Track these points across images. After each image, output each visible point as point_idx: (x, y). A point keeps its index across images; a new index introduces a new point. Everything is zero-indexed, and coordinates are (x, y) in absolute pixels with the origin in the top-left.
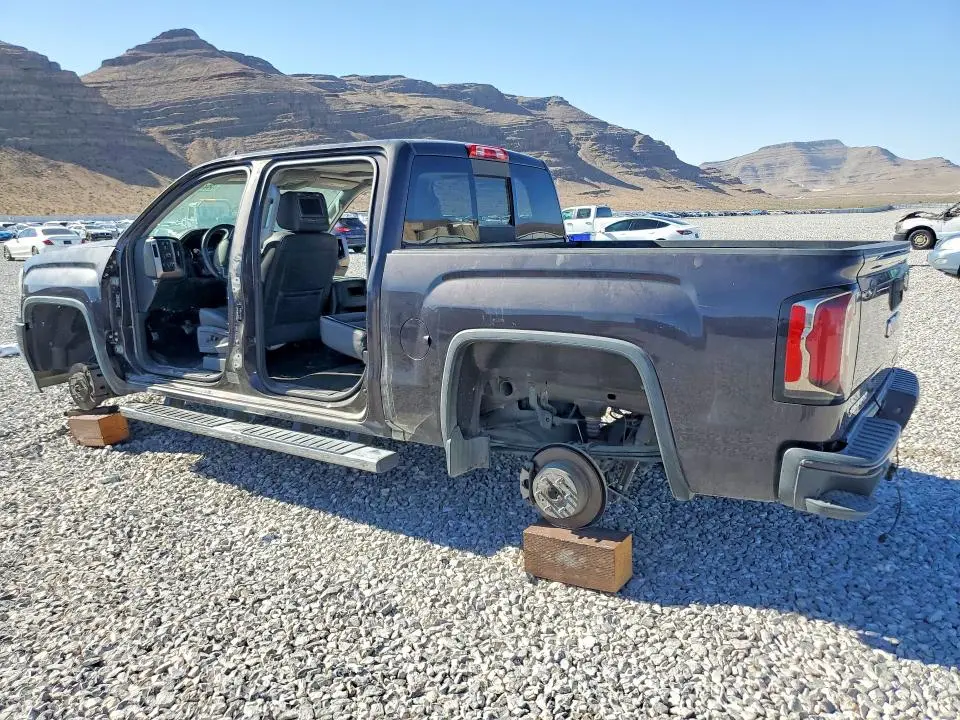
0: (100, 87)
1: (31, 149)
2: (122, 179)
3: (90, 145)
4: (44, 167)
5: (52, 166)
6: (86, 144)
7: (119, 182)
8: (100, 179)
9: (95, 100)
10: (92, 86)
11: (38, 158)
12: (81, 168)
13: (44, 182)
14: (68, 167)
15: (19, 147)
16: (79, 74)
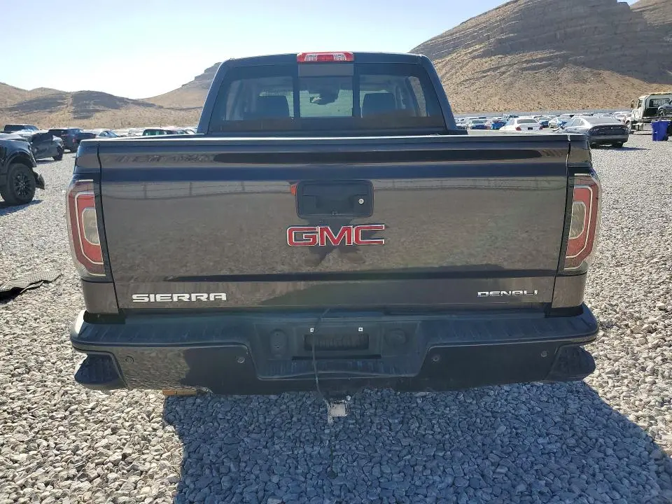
0: (644, 11)
1: (584, 64)
2: (644, 80)
3: (626, 55)
4: (590, 75)
5: (595, 74)
6: (624, 55)
7: (642, 82)
8: (627, 81)
9: (637, 20)
10: (639, 10)
11: (587, 69)
12: (615, 74)
13: (588, 86)
14: (606, 74)
15: (576, 63)
16: (630, 4)
